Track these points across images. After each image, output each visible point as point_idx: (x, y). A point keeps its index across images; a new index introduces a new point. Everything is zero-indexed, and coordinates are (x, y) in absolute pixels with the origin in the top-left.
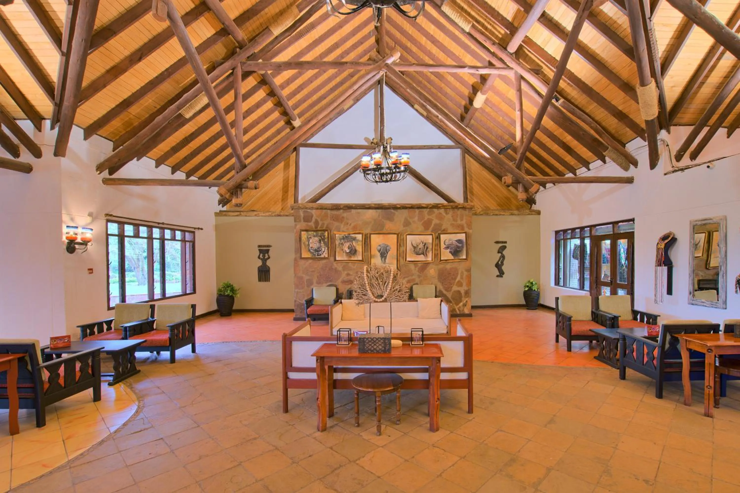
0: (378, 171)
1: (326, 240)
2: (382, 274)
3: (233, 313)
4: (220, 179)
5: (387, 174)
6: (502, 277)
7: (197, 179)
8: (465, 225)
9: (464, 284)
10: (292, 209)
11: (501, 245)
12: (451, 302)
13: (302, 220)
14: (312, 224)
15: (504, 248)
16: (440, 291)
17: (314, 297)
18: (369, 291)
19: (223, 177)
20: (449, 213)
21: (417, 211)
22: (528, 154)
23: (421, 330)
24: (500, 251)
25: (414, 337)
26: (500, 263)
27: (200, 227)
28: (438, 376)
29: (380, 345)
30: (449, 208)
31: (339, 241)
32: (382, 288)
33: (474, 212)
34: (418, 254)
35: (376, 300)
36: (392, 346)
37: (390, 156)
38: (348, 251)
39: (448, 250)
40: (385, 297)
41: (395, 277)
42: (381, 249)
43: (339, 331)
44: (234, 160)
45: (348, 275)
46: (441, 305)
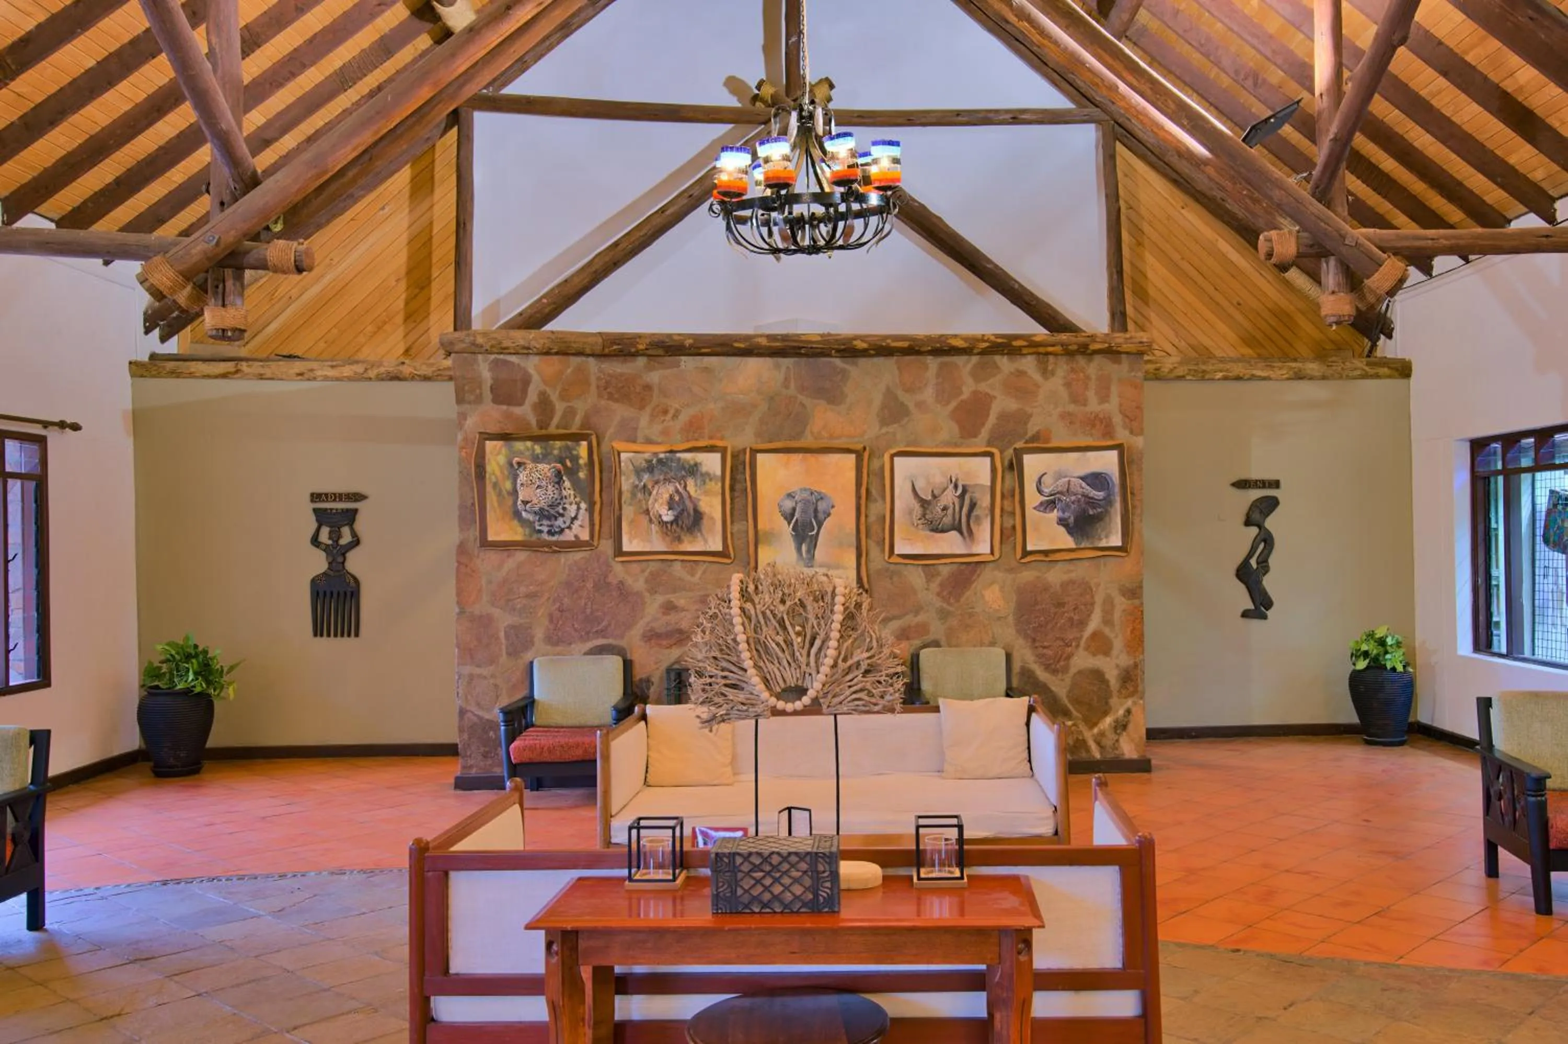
0: (781, 209)
1: (582, 475)
2: (802, 604)
3: (206, 764)
4: (151, 230)
5: (814, 221)
6: (1265, 617)
7: (52, 226)
8: (1117, 419)
9: (1118, 644)
10: (449, 354)
11: (1256, 494)
12: (1066, 714)
13: (488, 395)
14: (526, 411)
15: (1269, 505)
16: (1027, 673)
17: (537, 695)
18: (752, 671)
19: (162, 221)
20: (1053, 373)
21: (933, 363)
22: (1360, 141)
23: (954, 821)
24: (1256, 516)
25: (929, 848)
26: (1253, 562)
27: (69, 421)
28: (1026, 1004)
29: (796, 880)
30: (1055, 354)
31: (633, 479)
32: (803, 660)
33: (1150, 367)
34: (938, 529)
35: (781, 705)
36: (843, 886)
37: (824, 152)
38: (668, 516)
39: (1055, 514)
40: (811, 693)
41: (850, 617)
42: (794, 509)
43: (637, 826)
44: (204, 155)
45: (669, 608)
46: (1028, 724)
